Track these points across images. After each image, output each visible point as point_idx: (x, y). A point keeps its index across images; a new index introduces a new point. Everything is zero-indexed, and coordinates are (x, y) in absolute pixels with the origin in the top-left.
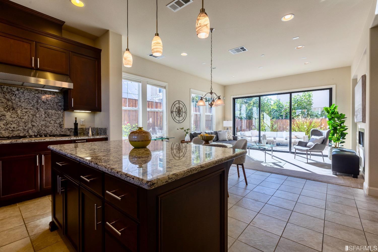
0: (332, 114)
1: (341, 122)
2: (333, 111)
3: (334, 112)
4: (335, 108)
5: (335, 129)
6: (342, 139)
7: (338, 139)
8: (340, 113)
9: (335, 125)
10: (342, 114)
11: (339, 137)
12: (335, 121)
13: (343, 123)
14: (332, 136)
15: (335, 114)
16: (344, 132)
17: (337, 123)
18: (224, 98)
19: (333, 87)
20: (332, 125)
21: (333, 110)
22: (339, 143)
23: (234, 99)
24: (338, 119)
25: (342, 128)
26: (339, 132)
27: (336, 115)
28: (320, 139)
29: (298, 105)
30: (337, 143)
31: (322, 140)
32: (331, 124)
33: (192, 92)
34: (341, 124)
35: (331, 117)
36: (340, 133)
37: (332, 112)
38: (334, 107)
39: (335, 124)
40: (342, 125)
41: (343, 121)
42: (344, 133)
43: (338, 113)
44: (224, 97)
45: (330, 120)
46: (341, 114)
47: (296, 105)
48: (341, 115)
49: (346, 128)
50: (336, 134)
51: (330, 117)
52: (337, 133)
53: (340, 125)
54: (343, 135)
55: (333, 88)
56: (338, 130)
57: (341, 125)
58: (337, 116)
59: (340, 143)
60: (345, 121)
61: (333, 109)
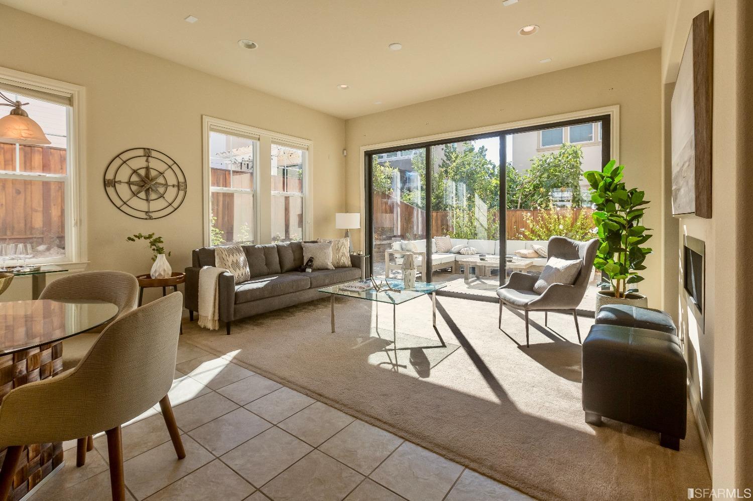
0: (605, 193)
1: (632, 215)
2: (609, 180)
3: (610, 184)
4: (615, 173)
5: (614, 237)
6: (634, 269)
7: (623, 271)
8: (628, 188)
9: (615, 224)
10: (636, 191)
11: (625, 264)
12: (613, 212)
13: (638, 217)
14: (606, 259)
15: (615, 189)
16: (640, 246)
17: (621, 220)
18: (345, 152)
19: (613, 111)
20: (605, 225)
21: (608, 177)
22: (627, 280)
23: (369, 155)
24: (623, 207)
25: (633, 233)
26: (626, 248)
27: (620, 193)
28: (568, 268)
29: (548, 177)
30: (622, 281)
31: (574, 272)
32: (603, 221)
33: (212, 127)
34: (630, 223)
35: (603, 199)
36: (628, 250)
37: (605, 184)
38: (614, 167)
39: (615, 222)
40: (635, 223)
41: (636, 213)
42: (639, 249)
43: (624, 187)
44: (345, 150)
45: (600, 208)
46: (633, 192)
47: (545, 175)
48: (632, 194)
49: (644, 233)
50: (616, 255)
51: (601, 201)
52: (620, 250)
53: (627, 226)
54: (637, 257)
55: (611, 116)
56: (623, 239)
57: (632, 225)
58: (622, 197)
59: (629, 282)
60: (644, 211)
61: (609, 175)
